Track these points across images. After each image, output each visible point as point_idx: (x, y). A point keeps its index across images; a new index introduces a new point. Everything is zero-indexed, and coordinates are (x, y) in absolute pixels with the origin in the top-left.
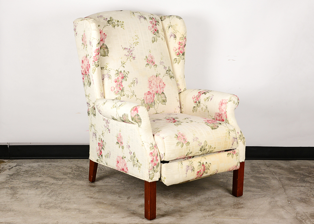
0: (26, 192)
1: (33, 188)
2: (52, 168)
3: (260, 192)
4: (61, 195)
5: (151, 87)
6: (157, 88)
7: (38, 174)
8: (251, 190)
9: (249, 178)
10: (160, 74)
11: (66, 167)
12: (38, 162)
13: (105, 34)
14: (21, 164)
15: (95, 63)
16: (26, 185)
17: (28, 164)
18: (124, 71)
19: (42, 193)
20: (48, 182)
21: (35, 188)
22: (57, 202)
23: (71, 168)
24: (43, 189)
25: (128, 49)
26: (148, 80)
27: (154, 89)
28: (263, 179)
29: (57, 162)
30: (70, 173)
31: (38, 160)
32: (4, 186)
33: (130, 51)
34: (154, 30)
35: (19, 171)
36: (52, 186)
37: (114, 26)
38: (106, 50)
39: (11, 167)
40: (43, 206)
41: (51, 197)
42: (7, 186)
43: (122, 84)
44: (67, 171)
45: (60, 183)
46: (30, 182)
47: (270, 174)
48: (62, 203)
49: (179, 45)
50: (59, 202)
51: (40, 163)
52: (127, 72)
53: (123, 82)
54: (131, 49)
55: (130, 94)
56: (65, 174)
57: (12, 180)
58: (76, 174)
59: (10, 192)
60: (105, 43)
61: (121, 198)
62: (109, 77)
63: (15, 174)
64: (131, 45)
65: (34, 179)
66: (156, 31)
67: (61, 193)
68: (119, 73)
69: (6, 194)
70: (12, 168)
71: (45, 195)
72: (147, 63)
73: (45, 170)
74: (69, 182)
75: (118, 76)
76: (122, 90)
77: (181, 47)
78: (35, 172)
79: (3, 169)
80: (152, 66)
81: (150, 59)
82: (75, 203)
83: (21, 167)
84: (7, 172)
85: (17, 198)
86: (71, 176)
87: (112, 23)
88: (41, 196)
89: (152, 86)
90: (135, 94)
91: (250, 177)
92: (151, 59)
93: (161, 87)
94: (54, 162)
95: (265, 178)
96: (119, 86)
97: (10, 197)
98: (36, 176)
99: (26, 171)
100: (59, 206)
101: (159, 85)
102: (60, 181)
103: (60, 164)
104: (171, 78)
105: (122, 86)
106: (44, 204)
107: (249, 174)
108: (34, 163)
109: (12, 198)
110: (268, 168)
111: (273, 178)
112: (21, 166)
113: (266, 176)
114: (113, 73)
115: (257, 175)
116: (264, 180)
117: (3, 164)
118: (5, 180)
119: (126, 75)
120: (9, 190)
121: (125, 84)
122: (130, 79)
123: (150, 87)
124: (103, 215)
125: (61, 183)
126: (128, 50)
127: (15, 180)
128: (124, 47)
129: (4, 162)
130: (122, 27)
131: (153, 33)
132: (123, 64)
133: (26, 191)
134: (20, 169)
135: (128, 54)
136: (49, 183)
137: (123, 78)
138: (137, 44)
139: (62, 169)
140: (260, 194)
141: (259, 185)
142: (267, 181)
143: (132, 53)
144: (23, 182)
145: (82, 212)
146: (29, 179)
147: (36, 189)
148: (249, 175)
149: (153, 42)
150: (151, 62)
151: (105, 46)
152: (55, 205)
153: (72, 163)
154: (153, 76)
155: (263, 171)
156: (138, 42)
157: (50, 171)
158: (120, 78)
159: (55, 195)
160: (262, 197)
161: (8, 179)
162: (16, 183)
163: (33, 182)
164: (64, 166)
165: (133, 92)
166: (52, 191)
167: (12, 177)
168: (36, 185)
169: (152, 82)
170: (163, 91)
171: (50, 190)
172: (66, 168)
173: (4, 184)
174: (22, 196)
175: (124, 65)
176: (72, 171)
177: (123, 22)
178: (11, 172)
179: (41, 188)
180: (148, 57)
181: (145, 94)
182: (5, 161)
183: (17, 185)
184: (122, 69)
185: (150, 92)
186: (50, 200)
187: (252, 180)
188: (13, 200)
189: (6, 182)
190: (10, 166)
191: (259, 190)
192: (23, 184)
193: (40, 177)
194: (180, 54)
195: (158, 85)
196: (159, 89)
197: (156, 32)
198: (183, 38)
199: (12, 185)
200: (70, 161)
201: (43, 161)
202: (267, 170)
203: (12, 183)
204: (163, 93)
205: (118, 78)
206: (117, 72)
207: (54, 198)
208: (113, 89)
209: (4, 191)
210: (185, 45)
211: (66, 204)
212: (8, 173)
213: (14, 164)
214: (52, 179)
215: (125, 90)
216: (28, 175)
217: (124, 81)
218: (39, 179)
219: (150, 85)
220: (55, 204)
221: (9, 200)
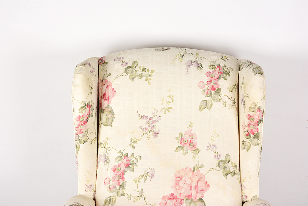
5: (179, 186)
6: (191, 189)
10: (202, 166)
13: (115, 90)
18: (133, 155)
25: (149, 118)
26: (175, 175)
27: (184, 191)
33: (151, 121)
34: (210, 89)
37: (134, 78)
38: (110, 116)
43: (125, 176)
49: (249, 119)
52: (138, 157)
53: (126, 173)
54: (154, 119)
55: (135, 194)
60: (111, 105)
62: (107, 161)
64: (155, 112)
66: (214, 89)
68: (122, 156)
72: (180, 145)
75: (120, 162)
76: (122, 186)
77: (252, 123)
80: (190, 152)
81: (187, 138)
87: (133, 72)
89: (181, 185)
90: (145, 194)
92: (189, 140)
93: (199, 189)
96: (117, 178)
101: (196, 186)
105: (123, 178)
119: (135, 162)
121: (129, 176)
122: (140, 169)
123: (175, 187)
126: (148, 120)
128: (142, 114)
130: (146, 80)
131: (207, 93)
132: (133, 142)
135: (147, 126)
137: (127, 165)
138: (169, 111)
143: (153, 127)
149: (202, 109)
150: (189, 144)
154: (186, 169)
156: (170, 108)
158: (123, 166)
165: (142, 192)
169: (183, 178)
170: (203, 196)
175: (135, 145)
177: (152, 72)
180: (183, 136)
181: (163, 198)
184: (129, 151)
185: (175, 195)
194: (250, 136)
195: (194, 185)
196: (194, 192)
197: (213, 92)
198: (254, 108)
204: (201, 200)
205: (119, 165)
206: (119, 155)
208: (107, 181)
210: (260, 121)
215: (127, 186)
217: (128, 171)
219: (177, 184)
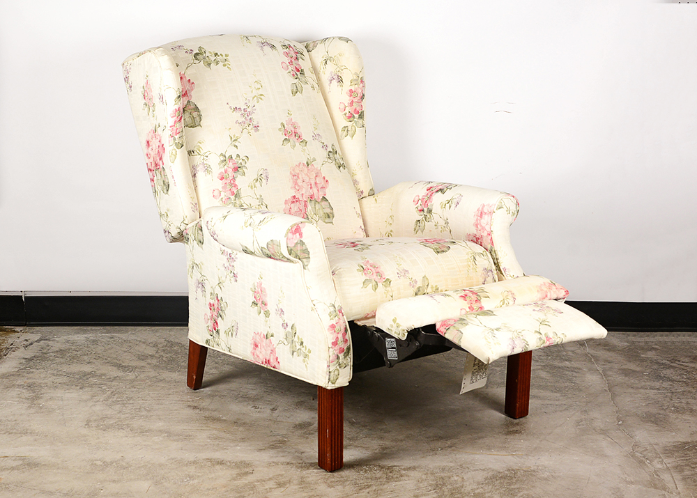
0: (59, 395)
1: (73, 387)
2: (114, 346)
3: (558, 400)
4: (131, 402)
5: (299, 186)
6: (311, 188)
7: (86, 358)
8: (540, 394)
9: (537, 369)
10: (314, 160)
11: (144, 343)
12: (85, 332)
13: (191, 81)
14: (51, 337)
15: (175, 139)
16: (59, 380)
17: (65, 337)
18: (238, 156)
19: (93, 396)
20: (104, 375)
21: (78, 388)
22: (123, 416)
23: (156, 345)
24: (95, 389)
25: (242, 109)
26: (291, 173)
27: (306, 192)
28: (567, 373)
29: (127, 332)
30: (152, 356)
31: (85, 328)
32: (15, 382)
33: (247, 113)
34: (294, 69)
35: (45, 351)
36: (113, 383)
37: (209, 64)
38: (195, 114)
39: (28, 343)
40: (93, 424)
41: (110, 406)
42: (20, 382)
43: (236, 183)
44: (146, 352)
45: (131, 376)
46: (67, 375)
47: (585, 361)
48: (133, 418)
49: (351, 96)
50: (127, 415)
51: (91, 335)
52: (245, 158)
53: (237, 179)
54: (248, 110)
55: (255, 203)
56: (142, 357)
57: (31, 370)
58: (164, 359)
59: (26, 394)
60: (193, 100)
61: (259, 410)
62: (207, 169)
63: (38, 357)
64: (247, 102)
65: (76, 368)
66: (298, 71)
67: (132, 398)
68: (226, 159)
69: (18, 399)
70: (31, 344)
71: (98, 401)
72: (285, 137)
73: (100, 349)
74: (150, 374)
75: (226, 167)
76: (237, 196)
77: (355, 100)
78: (79, 353)
79: (12, 346)
80: (297, 144)
81: (289, 128)
82: (160, 419)
83: (50, 343)
84: (21, 353)
85: (41, 408)
86: (154, 361)
87: (204, 58)
88: (91, 403)
89: (300, 184)
90: (265, 202)
91: (540, 367)
92: (293, 130)
93: (320, 186)
94: (119, 332)
95: (573, 370)
96: (228, 186)
97: (26, 405)
98: (82, 362)
99: (61, 351)
100: (127, 424)
101: (316, 183)
102: (130, 372)
103: (133, 337)
104: (339, 167)
105: (235, 186)
106: (95, 420)
107: (538, 361)
108: (79, 333)
109: (30, 407)
110: (582, 348)
111: (590, 370)
112: (50, 340)
113: (575, 365)
114: (214, 161)
115: (556, 363)
116: (570, 373)
117: (13, 335)
118: (17, 370)
119: (243, 164)
120: (24, 391)
121: (239, 180)
122: (251, 171)
123: (295, 187)
124: (218, 444)
125: (134, 377)
126: (243, 111)
127: (37, 369)
128: (233, 106)
129: (15, 331)
130: (224, 65)
131: (293, 75)
132: (234, 140)
133: (59, 393)
134: (48, 346)
135: (244, 119)
136: (108, 377)
137: (236, 169)
138: (261, 99)
139: (137, 348)
140: (557, 403)
141: (557, 384)
142: (575, 377)
143: (250, 119)
144: (53, 374)
145: (175, 438)
146: (65, 369)
147: (80, 388)
148: (538, 364)
149: (294, 93)
150: (294, 134)
151: (192, 107)
152: (119, 423)
153: (158, 334)
154: (299, 164)
155: (570, 353)
156: (262, 95)
157: (109, 351)
158: (230, 170)
159: (121, 402)
160: (561, 411)
161: (22, 367)
162: (39, 375)
163: (74, 374)
164: (140, 341)
165: (261, 199)
166: (113, 394)
167: (31, 363)
168: (80, 381)
169: (300, 176)
170: (325, 195)
171: (110, 392)
172: (144, 346)
173: (12, 378)
174: (51, 403)
175: (236, 143)
176: (157, 352)
177: (227, 56)
178: (29, 354)
179: (91, 386)
180: (286, 126)
181: (286, 202)
182: (18, 329)
183: (40, 381)
184: (232, 152)
185: (297, 197)
186: (109, 412)
187: (545, 373)
188: (32, 411)
189: (18, 374)
190: (27, 340)
191: (558, 395)
192: (54, 377)
193: (88, 363)
194: (354, 117)
195: (313, 183)
196: (315, 191)
197: (298, 73)
198: (357, 80)
199: (30, 381)
200: (153, 331)
201: (96, 330)
202: (578, 351)
203: (31, 375)
204: (324, 199)
205: (226, 171)
206: (222, 159)
207: (117, 407)
208: (216, 193)
209: (15, 392)
210: (364, 95)
211: (141, 420)
212: (23, 356)
213: (36, 337)
214: (115, 368)
215: (243, 194)
216: (64, 360)
217: (239, 176)
218: (87, 368)
219: (296, 184)
220: (120, 421)
221: (23, 412)
